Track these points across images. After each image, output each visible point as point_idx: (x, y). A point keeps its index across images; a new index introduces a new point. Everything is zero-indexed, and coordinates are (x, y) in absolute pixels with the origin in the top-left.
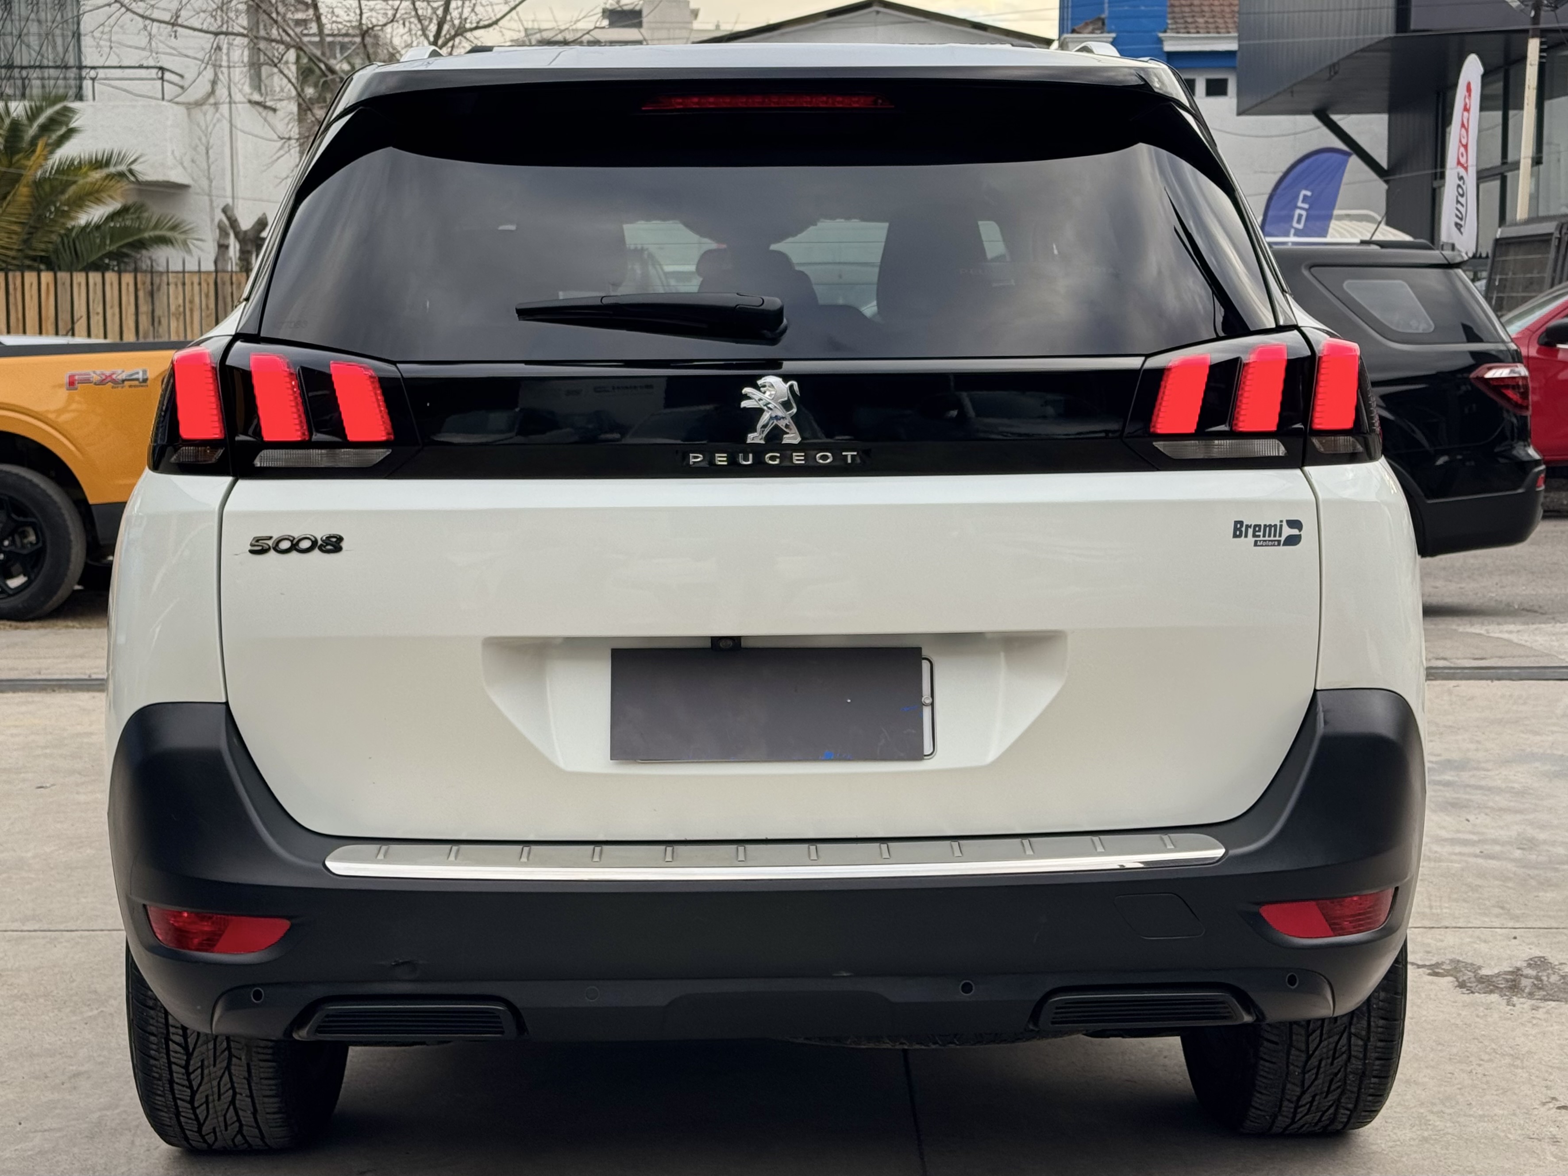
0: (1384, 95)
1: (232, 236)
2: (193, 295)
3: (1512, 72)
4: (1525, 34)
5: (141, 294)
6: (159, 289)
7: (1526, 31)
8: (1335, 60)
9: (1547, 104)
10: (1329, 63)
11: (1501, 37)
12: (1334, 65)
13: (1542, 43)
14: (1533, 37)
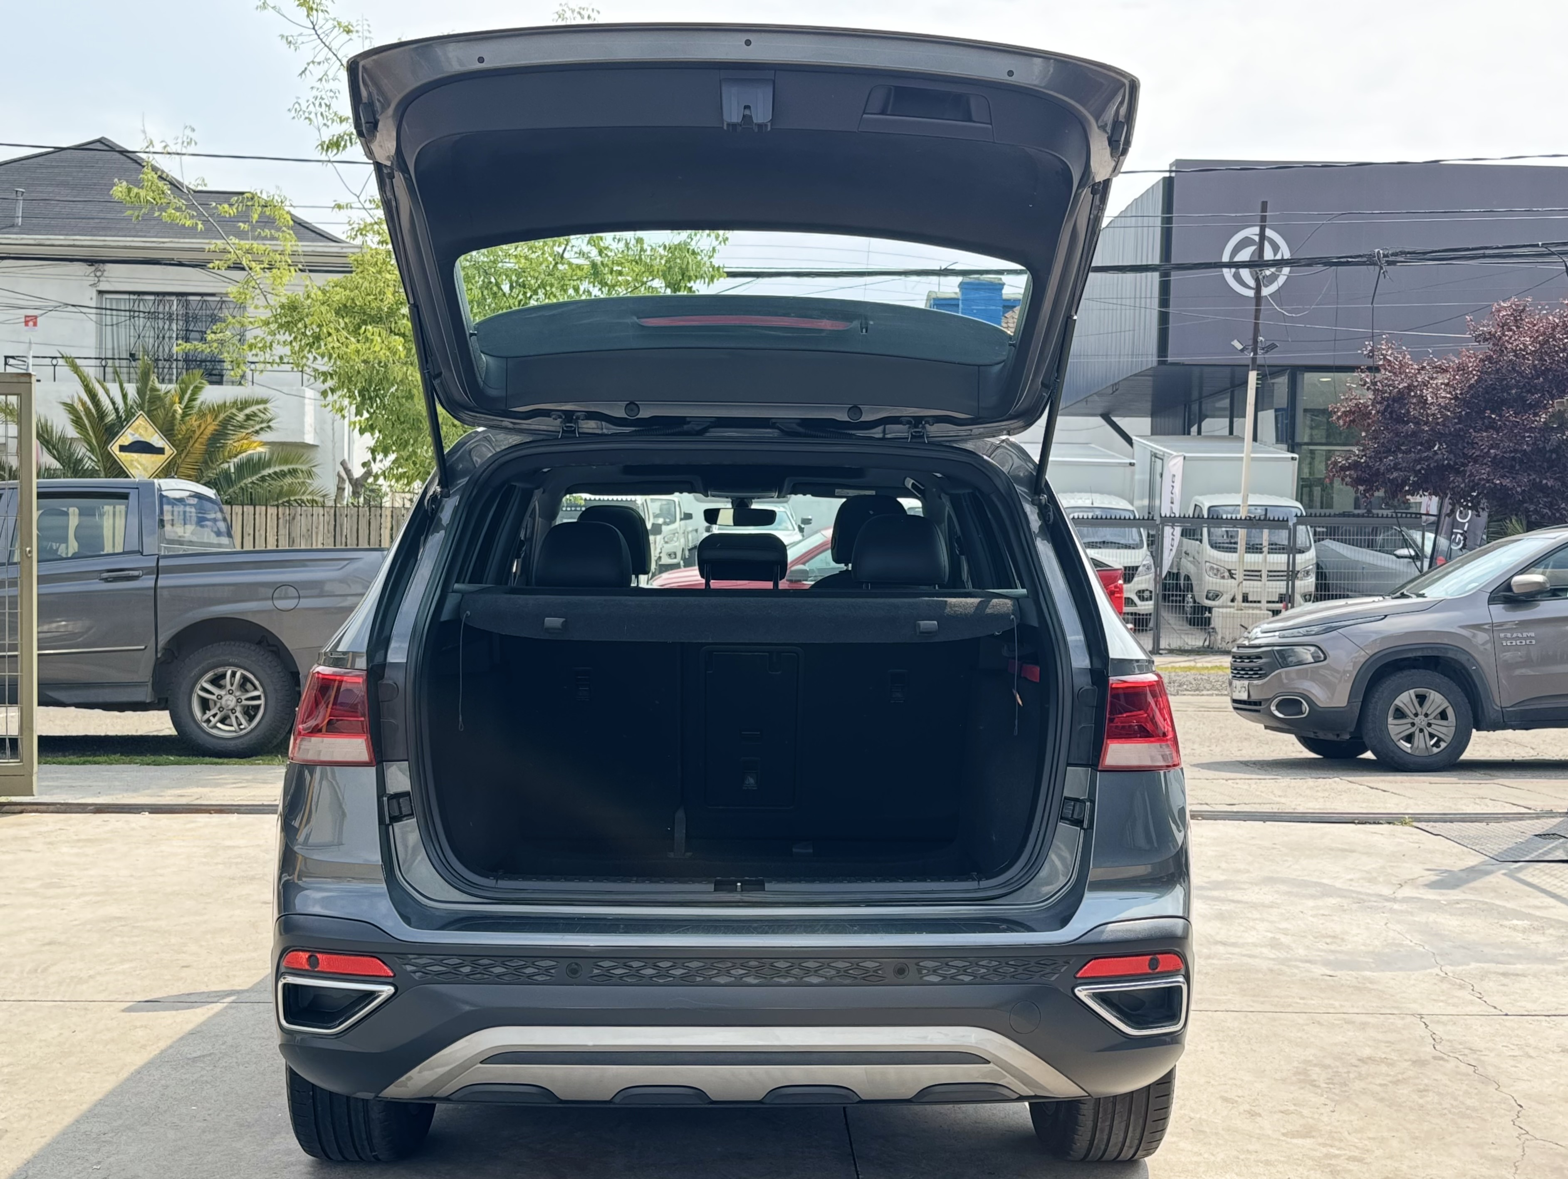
0: (1148, 406)
1: (347, 482)
2: (318, 523)
3: (1236, 393)
4: (1245, 368)
5: (281, 521)
6: (294, 518)
7: (1248, 366)
8: (1116, 381)
9: (1260, 414)
10: (1112, 382)
11: (1229, 369)
12: (1116, 384)
13: (1258, 374)
14: (1252, 370)
